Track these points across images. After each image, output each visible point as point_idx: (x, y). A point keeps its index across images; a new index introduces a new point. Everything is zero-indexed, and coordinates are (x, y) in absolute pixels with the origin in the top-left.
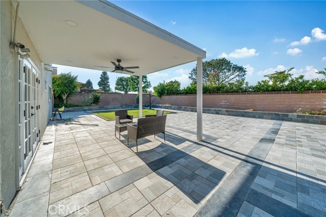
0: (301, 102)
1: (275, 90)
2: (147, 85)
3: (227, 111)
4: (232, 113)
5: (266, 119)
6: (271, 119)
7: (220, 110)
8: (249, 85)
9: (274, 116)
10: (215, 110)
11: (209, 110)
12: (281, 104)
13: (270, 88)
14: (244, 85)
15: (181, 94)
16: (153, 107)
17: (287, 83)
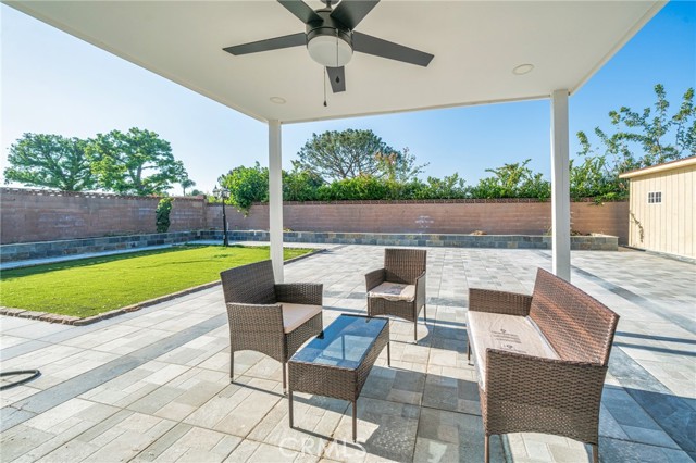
0: (542, 215)
1: (508, 196)
2: (171, 170)
3: (442, 238)
4: (452, 242)
5: (511, 248)
6: (519, 247)
7: (428, 237)
8: (466, 185)
9: (522, 241)
10: (417, 238)
11: (403, 238)
12: (518, 221)
13: (502, 193)
14: (457, 185)
15: (315, 199)
16: (232, 239)
17: (519, 185)
